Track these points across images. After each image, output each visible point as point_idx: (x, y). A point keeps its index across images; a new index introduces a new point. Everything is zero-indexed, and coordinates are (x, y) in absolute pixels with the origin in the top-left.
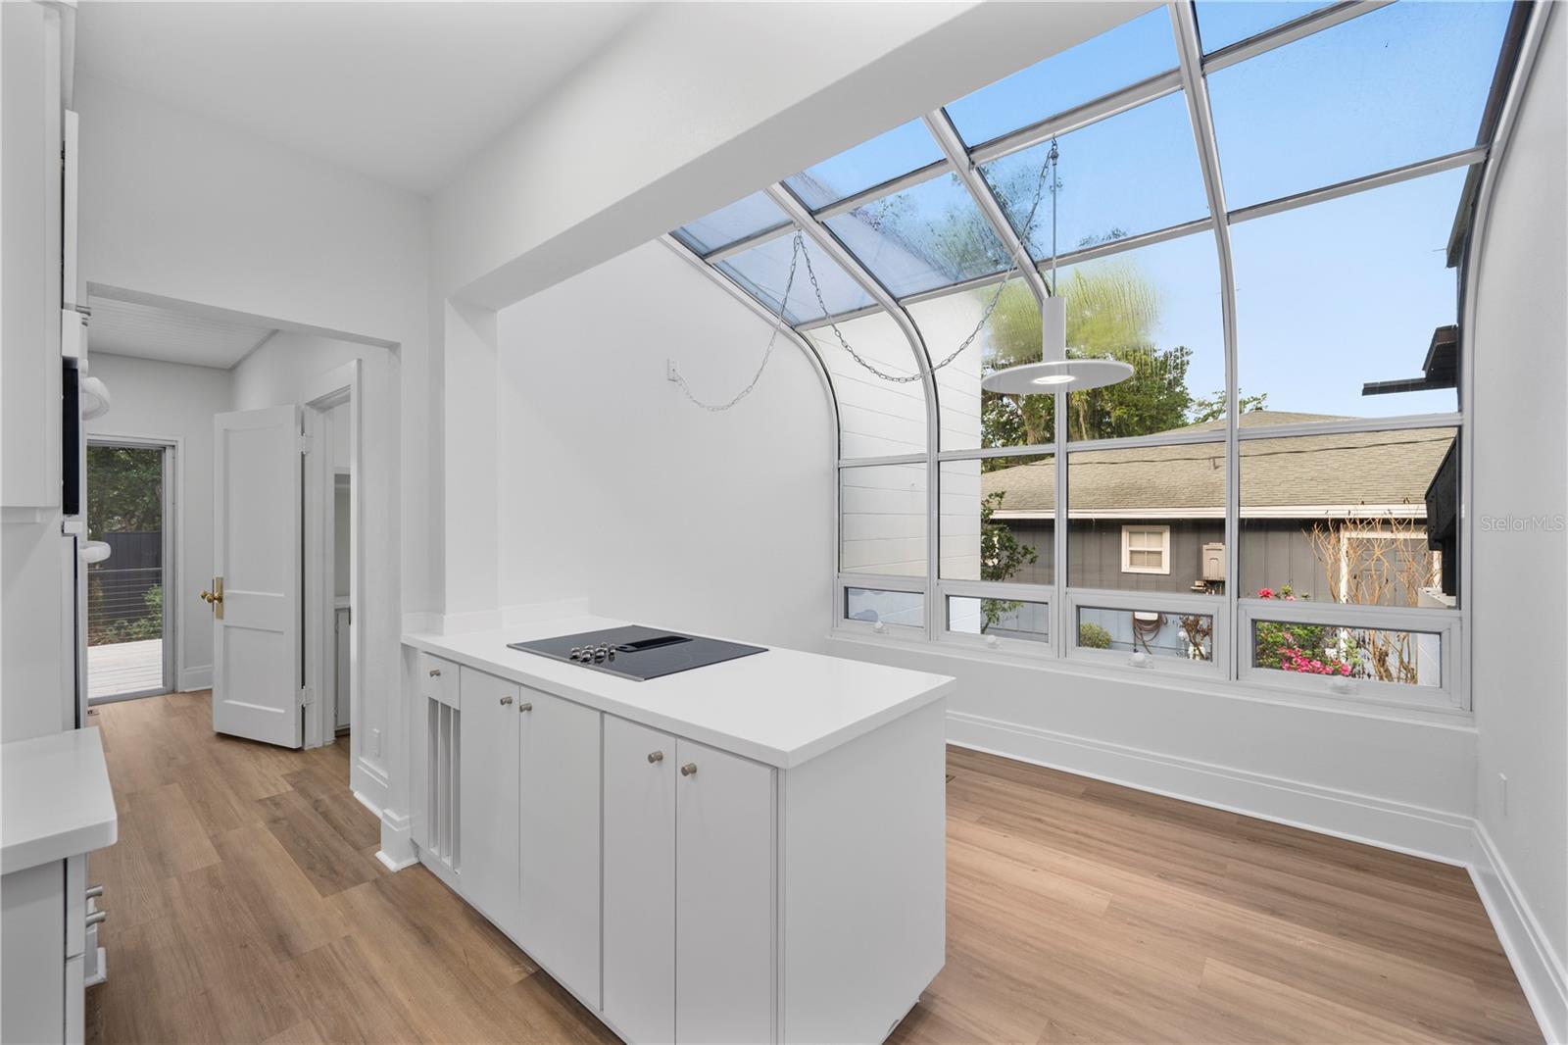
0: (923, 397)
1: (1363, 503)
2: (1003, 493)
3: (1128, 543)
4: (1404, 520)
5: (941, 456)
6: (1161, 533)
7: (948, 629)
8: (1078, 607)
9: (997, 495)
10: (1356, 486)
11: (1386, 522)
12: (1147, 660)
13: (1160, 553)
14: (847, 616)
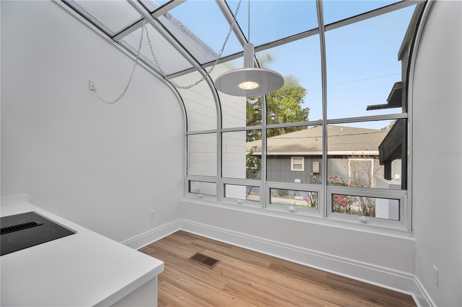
0: (216, 109)
1: (356, 150)
2: (256, 147)
3: (293, 162)
4: (367, 155)
5: (222, 130)
6: (302, 159)
7: (225, 196)
8: (270, 189)
9: (255, 147)
10: (353, 146)
11: (362, 156)
12: (295, 209)
13: (301, 165)
14: (190, 191)
